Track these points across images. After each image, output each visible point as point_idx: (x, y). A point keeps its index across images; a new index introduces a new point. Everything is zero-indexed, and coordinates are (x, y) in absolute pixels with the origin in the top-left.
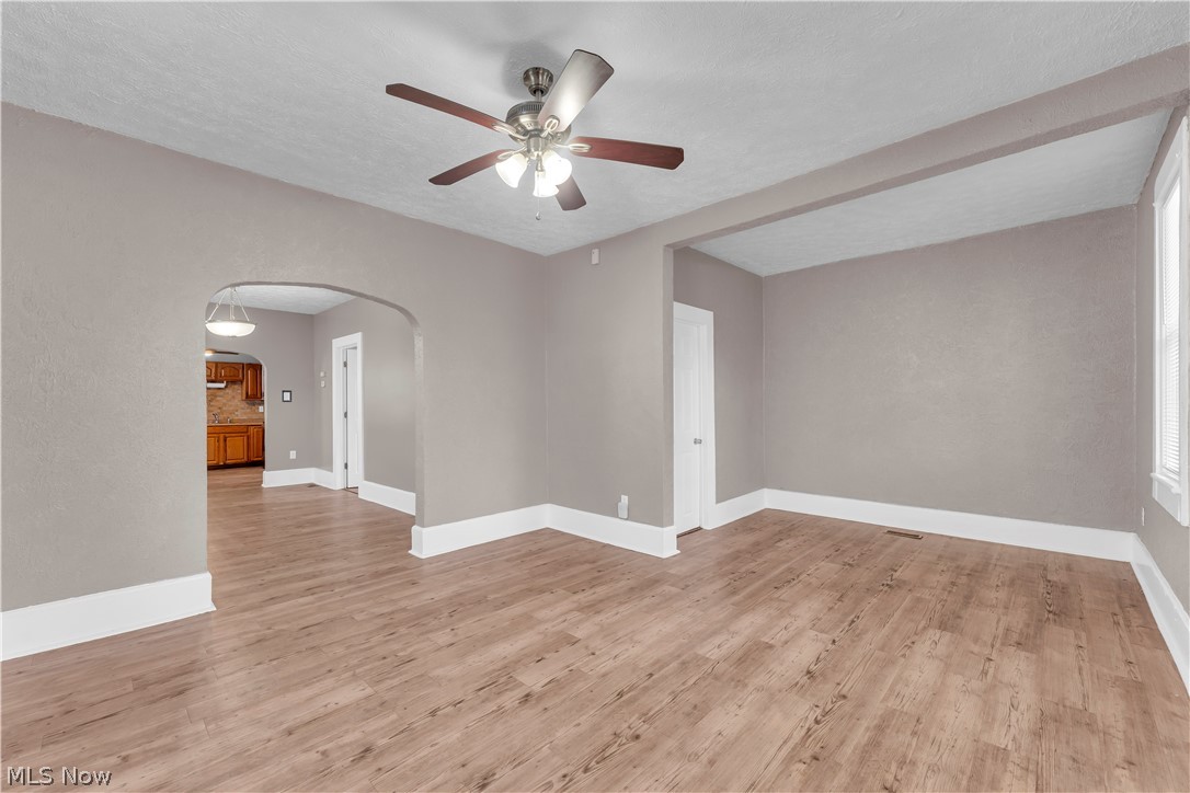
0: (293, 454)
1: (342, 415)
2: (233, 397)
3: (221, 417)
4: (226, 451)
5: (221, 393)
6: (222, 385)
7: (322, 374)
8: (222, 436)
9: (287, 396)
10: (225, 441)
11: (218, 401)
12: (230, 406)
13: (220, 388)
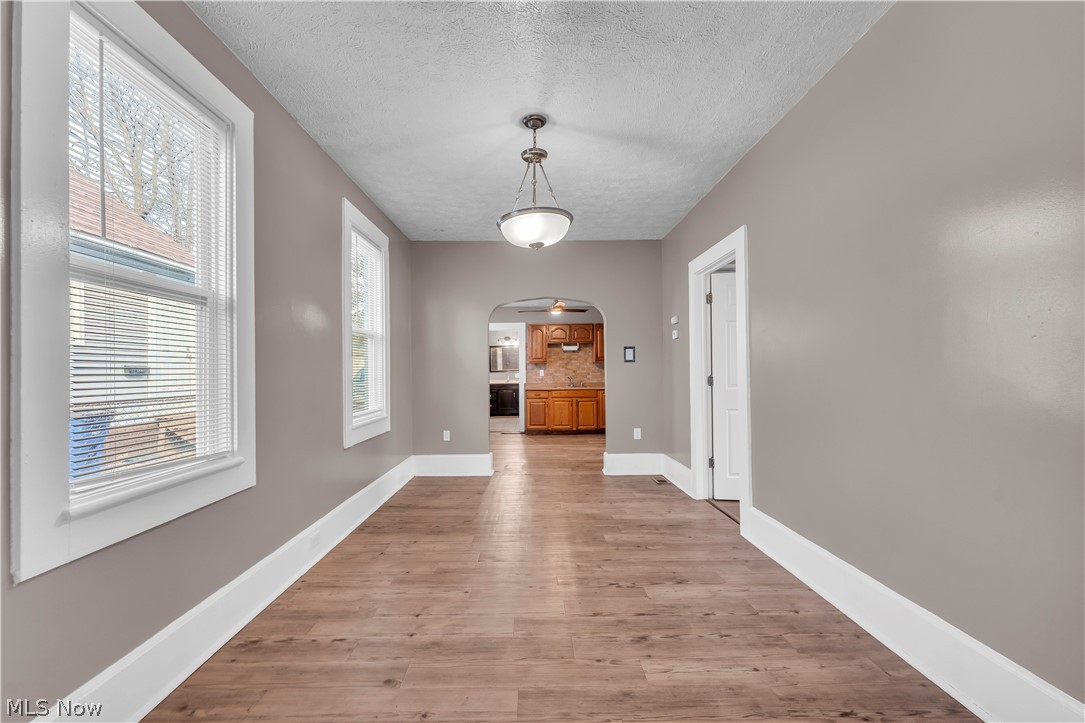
0: (637, 434)
1: (705, 381)
2: (586, 360)
3: (575, 381)
4: (578, 416)
5: (575, 356)
6: (575, 348)
7: (674, 320)
8: (575, 400)
9: (630, 354)
10: (577, 405)
11: (573, 364)
12: (583, 369)
13: (574, 351)
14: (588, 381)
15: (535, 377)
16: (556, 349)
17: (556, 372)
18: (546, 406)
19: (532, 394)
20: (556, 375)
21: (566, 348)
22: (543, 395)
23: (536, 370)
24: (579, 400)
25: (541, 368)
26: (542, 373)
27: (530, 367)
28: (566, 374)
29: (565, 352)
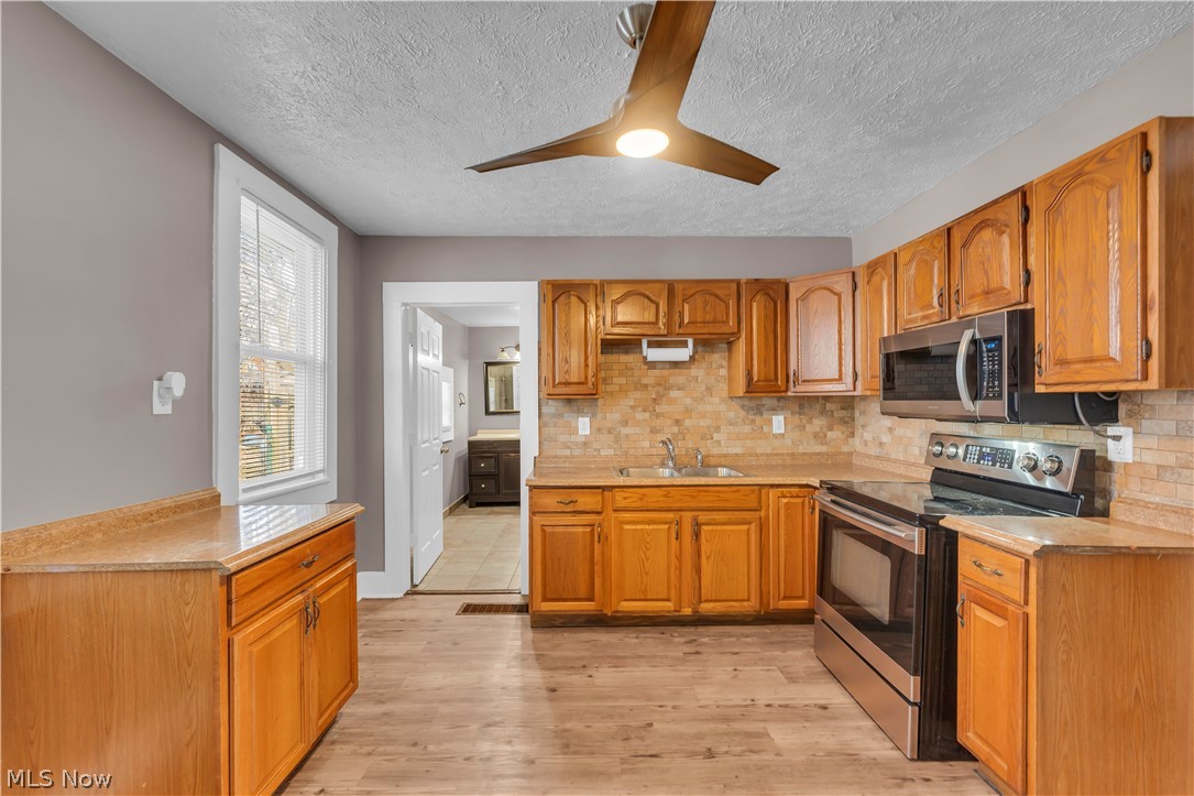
2: (709, 389)
4: (698, 571)
5: (679, 378)
6: (682, 354)
8: (688, 517)
10: (697, 535)
11: (672, 401)
12: (703, 416)
13: (676, 364)
14: (715, 451)
15: (562, 438)
16: (624, 358)
17: (625, 423)
18: (597, 536)
19: (550, 501)
20: (625, 431)
21: (654, 354)
22: (586, 501)
23: (568, 416)
24: (703, 517)
25: (580, 412)
26: (584, 425)
27: (551, 407)
28: (654, 431)
29: (652, 365)
